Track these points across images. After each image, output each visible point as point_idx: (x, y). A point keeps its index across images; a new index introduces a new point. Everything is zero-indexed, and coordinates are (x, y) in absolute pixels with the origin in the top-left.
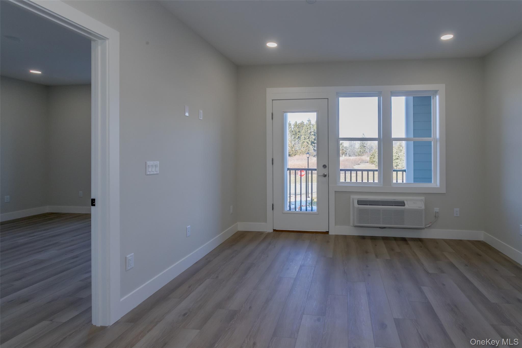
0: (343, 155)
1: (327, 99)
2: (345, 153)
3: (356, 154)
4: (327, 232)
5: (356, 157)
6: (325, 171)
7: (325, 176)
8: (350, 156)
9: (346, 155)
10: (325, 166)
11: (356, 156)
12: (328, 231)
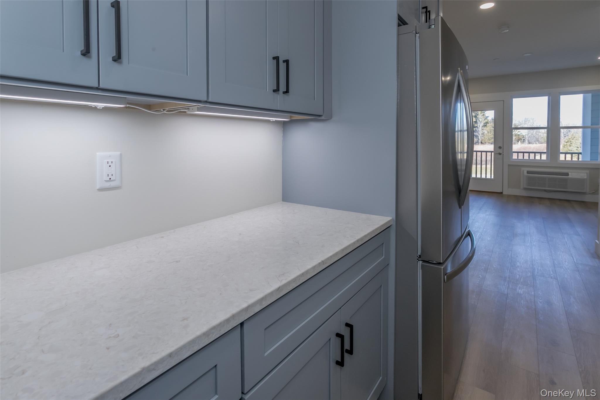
0: (519, 142)
1: (503, 101)
2: (521, 140)
3: (540, 141)
4: (502, 193)
5: (541, 145)
6: (500, 151)
7: (500, 154)
8: (529, 143)
9: (524, 142)
10: (500, 148)
11: (541, 143)
12: (502, 191)
